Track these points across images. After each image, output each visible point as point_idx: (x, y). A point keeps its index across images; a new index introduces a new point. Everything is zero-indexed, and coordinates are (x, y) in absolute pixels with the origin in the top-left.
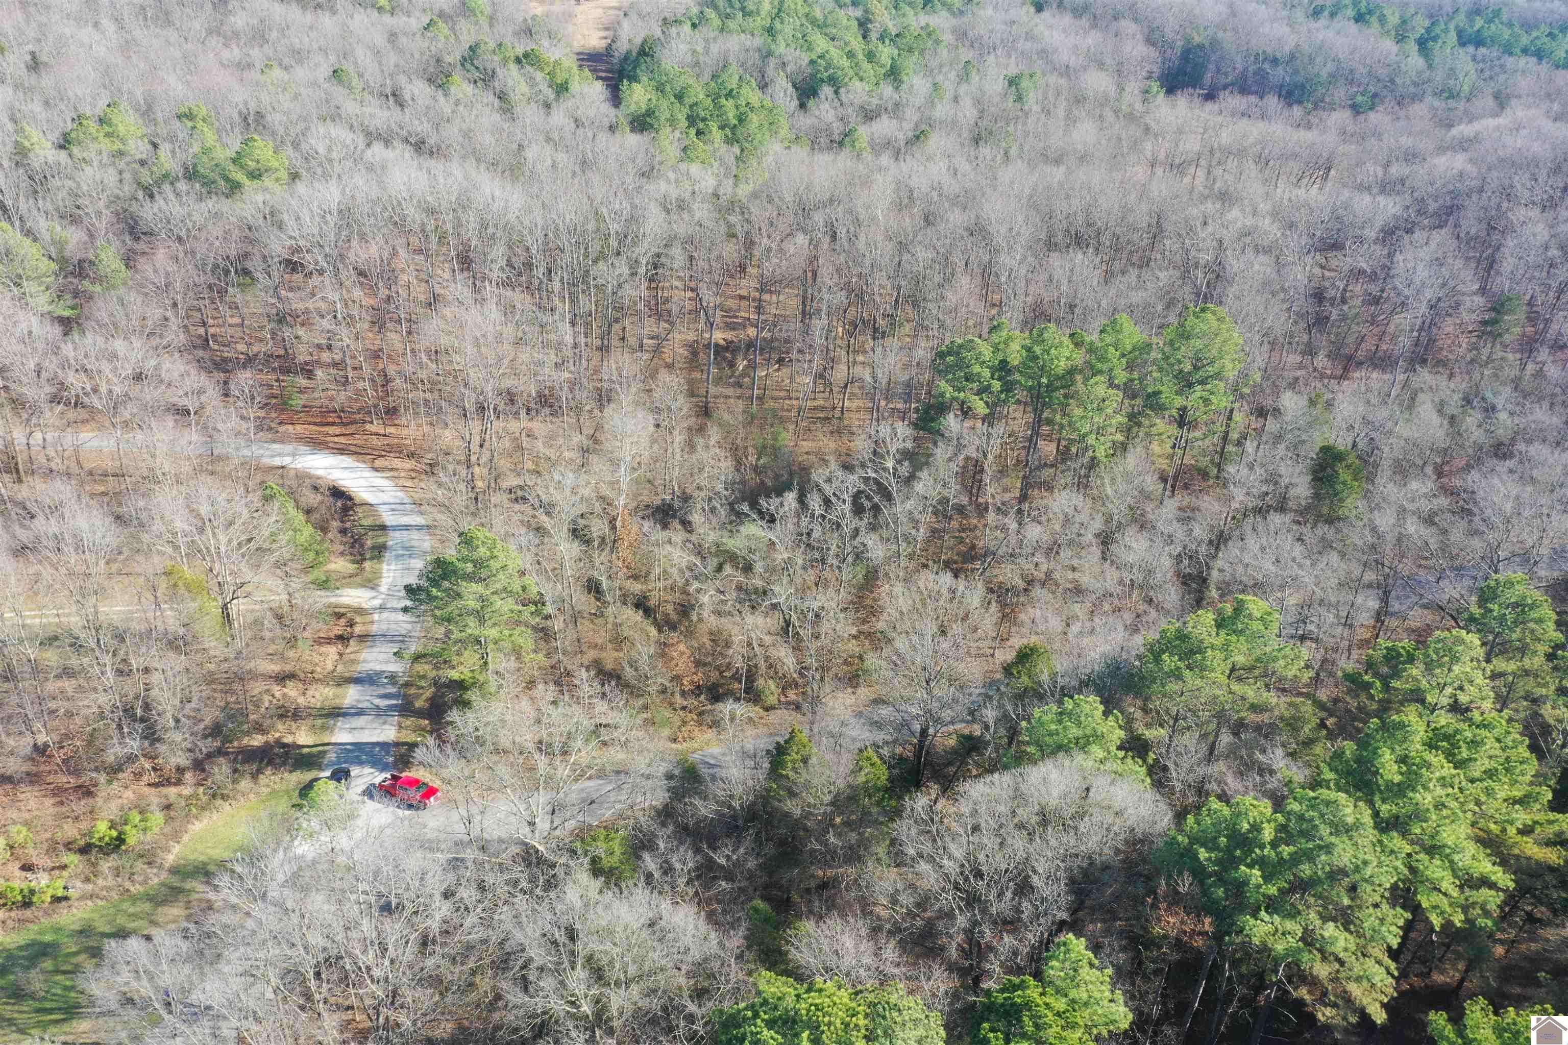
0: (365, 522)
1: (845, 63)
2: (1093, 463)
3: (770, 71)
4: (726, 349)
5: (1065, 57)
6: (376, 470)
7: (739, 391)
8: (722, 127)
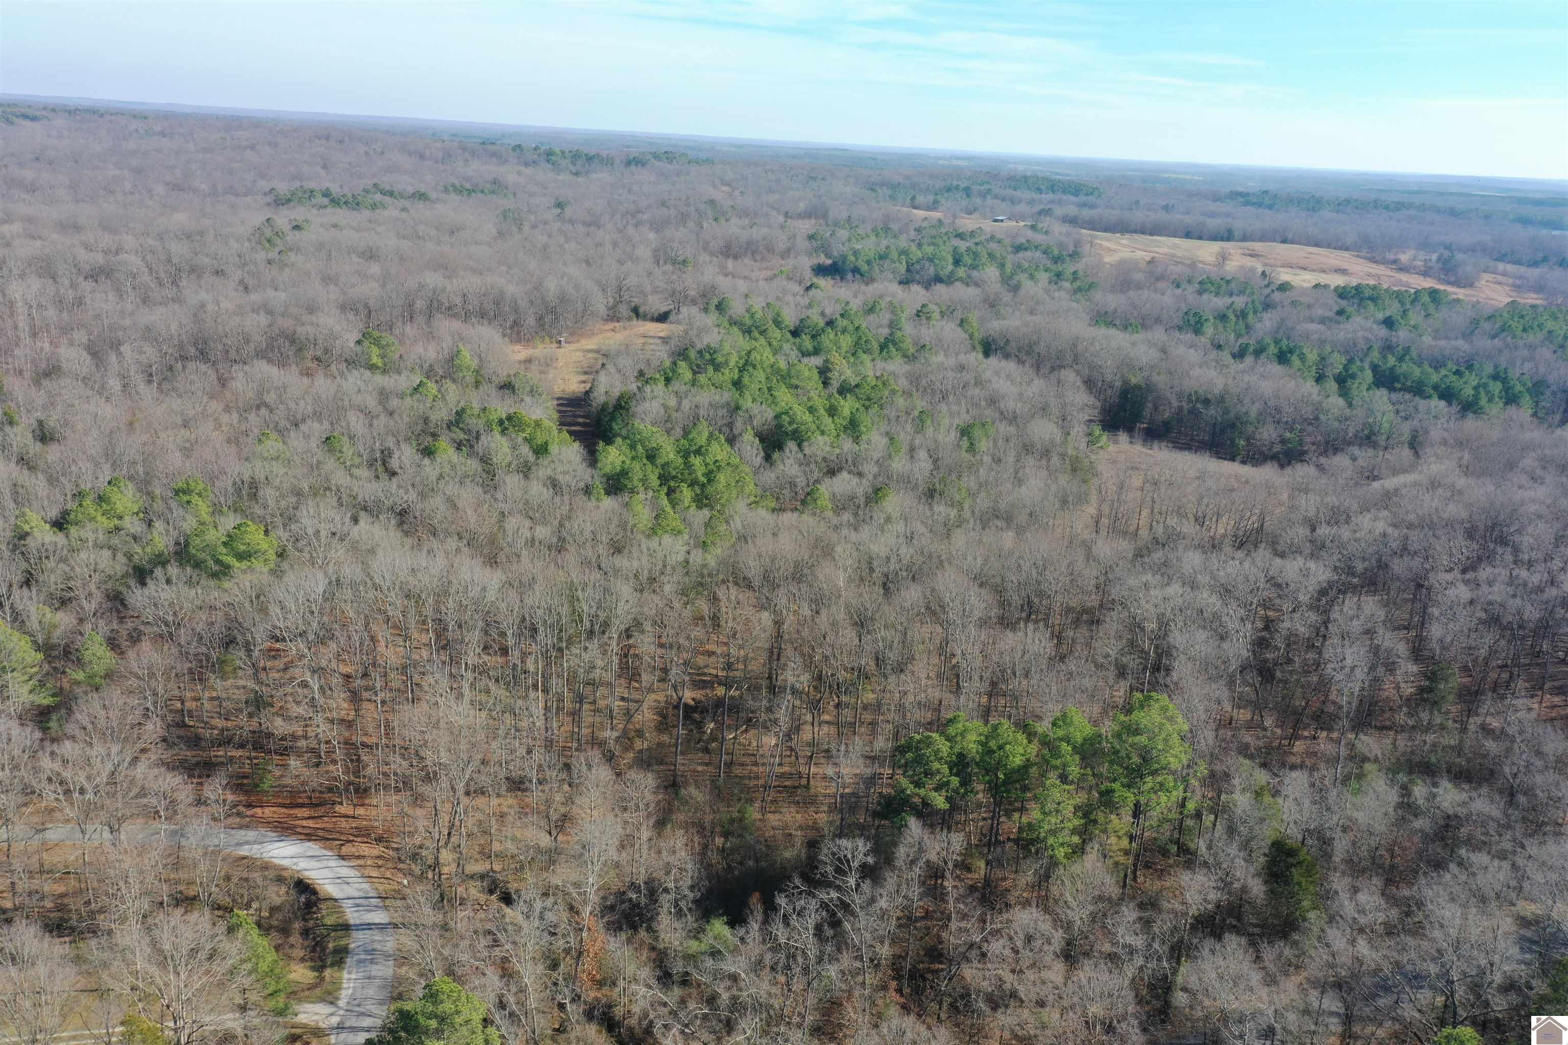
0: (329, 921)
1: (807, 417)
2: (1054, 863)
3: (739, 425)
4: (694, 709)
5: (1010, 404)
6: (342, 858)
7: (707, 758)
8: (691, 485)
